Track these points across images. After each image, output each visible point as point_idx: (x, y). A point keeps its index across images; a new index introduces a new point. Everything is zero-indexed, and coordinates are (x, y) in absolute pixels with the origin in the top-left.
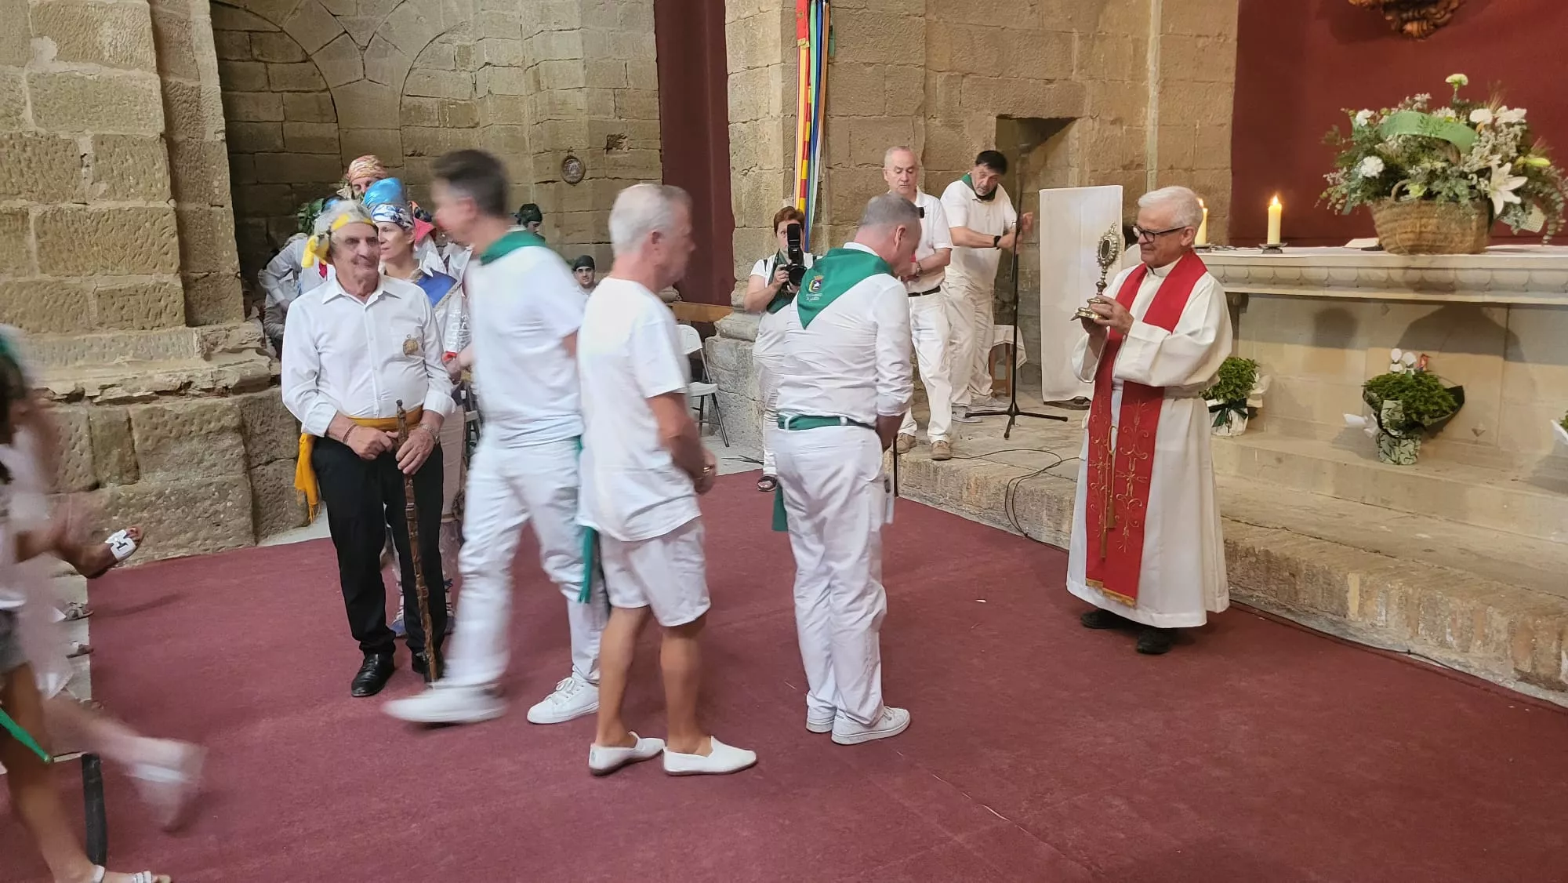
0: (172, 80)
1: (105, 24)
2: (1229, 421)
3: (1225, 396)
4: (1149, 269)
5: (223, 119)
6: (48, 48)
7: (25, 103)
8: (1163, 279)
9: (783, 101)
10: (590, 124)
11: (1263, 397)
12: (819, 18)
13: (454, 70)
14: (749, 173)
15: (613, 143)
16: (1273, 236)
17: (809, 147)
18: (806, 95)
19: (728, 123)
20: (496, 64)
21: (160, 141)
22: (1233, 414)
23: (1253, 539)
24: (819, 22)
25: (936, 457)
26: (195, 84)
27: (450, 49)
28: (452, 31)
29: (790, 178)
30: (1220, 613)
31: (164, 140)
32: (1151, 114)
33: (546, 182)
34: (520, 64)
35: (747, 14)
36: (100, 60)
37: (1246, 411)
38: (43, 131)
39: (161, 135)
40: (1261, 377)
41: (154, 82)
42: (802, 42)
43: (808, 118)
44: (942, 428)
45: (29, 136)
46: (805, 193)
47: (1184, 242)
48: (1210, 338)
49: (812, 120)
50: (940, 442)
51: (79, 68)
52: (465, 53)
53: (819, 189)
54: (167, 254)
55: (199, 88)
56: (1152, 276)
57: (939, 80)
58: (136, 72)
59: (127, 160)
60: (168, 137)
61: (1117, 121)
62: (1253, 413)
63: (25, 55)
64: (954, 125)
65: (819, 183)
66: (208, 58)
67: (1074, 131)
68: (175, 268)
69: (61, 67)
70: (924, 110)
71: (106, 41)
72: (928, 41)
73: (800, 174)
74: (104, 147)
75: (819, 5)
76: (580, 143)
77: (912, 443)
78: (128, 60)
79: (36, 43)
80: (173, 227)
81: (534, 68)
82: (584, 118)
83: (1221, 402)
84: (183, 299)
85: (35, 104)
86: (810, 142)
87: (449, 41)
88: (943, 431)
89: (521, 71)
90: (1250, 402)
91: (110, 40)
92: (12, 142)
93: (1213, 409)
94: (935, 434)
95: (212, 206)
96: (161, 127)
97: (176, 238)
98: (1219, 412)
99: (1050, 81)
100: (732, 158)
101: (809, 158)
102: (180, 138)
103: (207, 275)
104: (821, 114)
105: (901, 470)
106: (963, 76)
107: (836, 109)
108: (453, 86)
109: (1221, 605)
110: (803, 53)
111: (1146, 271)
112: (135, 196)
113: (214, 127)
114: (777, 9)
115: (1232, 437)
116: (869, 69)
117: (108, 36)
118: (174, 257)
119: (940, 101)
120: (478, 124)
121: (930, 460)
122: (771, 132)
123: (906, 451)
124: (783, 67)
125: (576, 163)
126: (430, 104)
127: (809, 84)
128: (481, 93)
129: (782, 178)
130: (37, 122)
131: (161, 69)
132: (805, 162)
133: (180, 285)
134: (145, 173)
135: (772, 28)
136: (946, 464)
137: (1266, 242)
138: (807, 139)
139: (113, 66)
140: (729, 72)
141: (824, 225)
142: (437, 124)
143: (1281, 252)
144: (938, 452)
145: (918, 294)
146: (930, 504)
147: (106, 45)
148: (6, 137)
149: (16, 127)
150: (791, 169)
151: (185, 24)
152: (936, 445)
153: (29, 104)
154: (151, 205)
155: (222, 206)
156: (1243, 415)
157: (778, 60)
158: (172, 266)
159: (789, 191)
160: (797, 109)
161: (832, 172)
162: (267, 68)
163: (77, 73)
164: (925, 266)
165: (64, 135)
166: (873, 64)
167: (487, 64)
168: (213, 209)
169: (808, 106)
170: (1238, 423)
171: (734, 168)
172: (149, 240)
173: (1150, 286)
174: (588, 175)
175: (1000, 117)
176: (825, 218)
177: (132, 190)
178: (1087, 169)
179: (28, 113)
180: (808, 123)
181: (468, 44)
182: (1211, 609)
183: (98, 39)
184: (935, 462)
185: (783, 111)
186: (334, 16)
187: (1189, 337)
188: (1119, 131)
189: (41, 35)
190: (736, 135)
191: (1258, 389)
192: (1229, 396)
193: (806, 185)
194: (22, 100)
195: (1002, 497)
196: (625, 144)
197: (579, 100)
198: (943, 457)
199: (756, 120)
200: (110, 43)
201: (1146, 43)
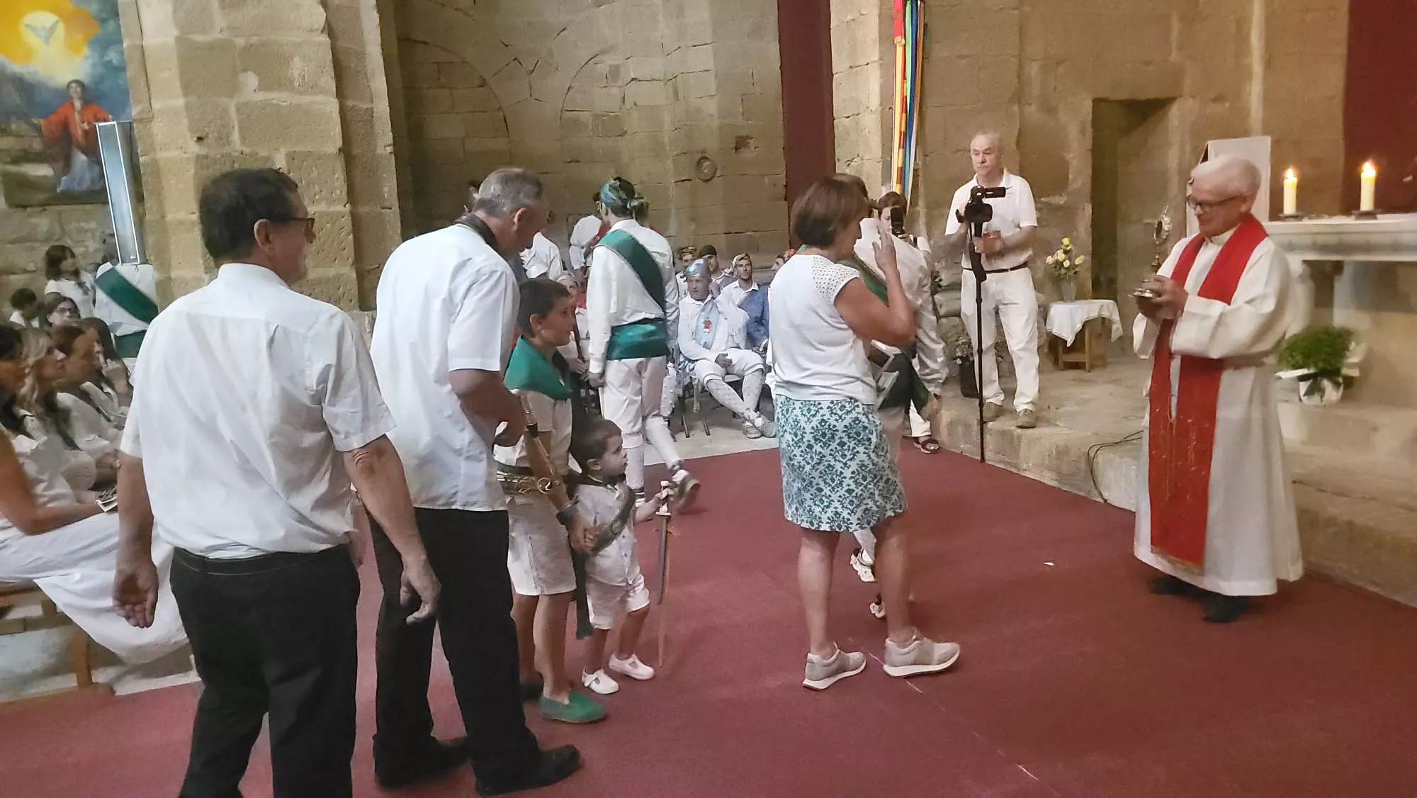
0: (350, 103)
1: (295, 59)
2: (1321, 391)
3: (1316, 365)
4: (1207, 239)
5: (391, 134)
6: (251, 80)
7: (233, 127)
8: (1220, 248)
9: (881, 96)
10: (721, 127)
11: (1360, 366)
12: (914, 17)
13: (605, 87)
14: (852, 163)
15: (740, 144)
16: (1367, 203)
17: (906, 136)
18: (902, 88)
19: (834, 119)
20: (641, 79)
21: (339, 154)
22: (1326, 383)
23: (1336, 509)
24: (914, 22)
25: (1020, 424)
26: (369, 106)
27: (603, 68)
28: (604, 52)
29: (887, 167)
30: (1293, 582)
31: (342, 154)
32: (1255, 91)
33: (684, 180)
34: (662, 78)
35: (849, 18)
36: (292, 89)
37: (1340, 380)
38: (247, 150)
39: (339, 150)
40: (1358, 344)
41: (333, 106)
42: (899, 39)
43: (904, 109)
44: (1028, 397)
45: (237, 154)
46: (902, 180)
47: (1244, 208)
48: (1269, 306)
49: (908, 112)
50: (1026, 410)
51: (276, 97)
52: (615, 72)
53: (915, 176)
54: (344, 249)
55: (372, 109)
56: (1210, 244)
57: (1034, 69)
58: (320, 98)
59: (312, 172)
60: (346, 151)
61: (1219, 99)
62: (1349, 382)
63: (233, 88)
64: (1050, 110)
65: (915, 170)
66: (379, 84)
67: (1174, 111)
68: (350, 261)
69: (261, 96)
70: (1019, 98)
71: (296, 73)
72: (1021, 33)
73: (896, 163)
74: (296, 162)
75: (914, 5)
76: (711, 144)
77: (1000, 411)
78: (313, 88)
79: (241, 76)
80: (349, 227)
81: (674, 80)
82: (716, 123)
83: (1312, 371)
84: (357, 288)
85: (240, 129)
86: (905, 134)
87: (602, 62)
88: (1029, 400)
89: (662, 84)
90: (1345, 371)
91: (299, 72)
92: (223, 160)
93: (1302, 378)
94: (1022, 403)
95: (383, 208)
96: (339, 143)
97: (351, 236)
98: (1311, 381)
99: (1148, 63)
100: (837, 151)
101: (904, 147)
102: (356, 151)
103: (378, 267)
104: (917, 105)
105: (988, 438)
106: (1058, 63)
107: (930, 102)
108: (605, 99)
109: (1294, 573)
110: (900, 50)
111: (1203, 240)
112: (319, 202)
113: (384, 141)
114: (875, 12)
115: (1325, 406)
116: (964, 62)
117: (297, 69)
118: (349, 252)
119: (1035, 89)
120: (626, 132)
121: (1014, 428)
122: (871, 123)
123: (992, 420)
124: (881, 65)
125: (707, 163)
126: (586, 117)
127: (904, 78)
128: (629, 104)
129: (881, 166)
130: (242, 144)
131: (340, 94)
132: (901, 150)
133: (354, 275)
134: (327, 182)
135: (871, 28)
136: (1030, 431)
137: (1359, 207)
138: (903, 129)
139: (301, 94)
140: (834, 72)
141: (921, 209)
142: (591, 134)
143: (1376, 218)
144: (1023, 420)
145: (1006, 270)
146: (1014, 470)
147: (296, 76)
148: (219, 156)
149: (227, 147)
150: (889, 159)
151: (361, 55)
152: (1021, 414)
153: (236, 128)
154: (332, 209)
155: (390, 208)
156: (1337, 385)
157: (876, 58)
158: (348, 259)
159: (887, 178)
160: (893, 102)
161: (927, 158)
162: (452, 94)
163: (274, 101)
164: (1008, 243)
165: (263, 153)
166: (968, 56)
167: (633, 79)
168: (383, 211)
169: (904, 99)
170: (1332, 393)
171: (839, 160)
172: (331, 239)
173: (1208, 255)
174: (718, 174)
175: (1097, 102)
176: (921, 203)
177: (317, 197)
178: (1188, 148)
179: (236, 136)
180: (904, 115)
181: (617, 63)
182: (1284, 577)
183: (290, 71)
184: (1019, 431)
185: (881, 105)
186: (506, 46)
187: (1247, 306)
188: (1222, 109)
189: (245, 70)
190: (841, 128)
191: (1354, 358)
192: (1321, 365)
193: (902, 171)
194: (231, 126)
195: (1083, 465)
196: (751, 144)
197: (712, 107)
198: (1026, 425)
199: (858, 115)
200: (300, 74)
201: (1251, 22)
